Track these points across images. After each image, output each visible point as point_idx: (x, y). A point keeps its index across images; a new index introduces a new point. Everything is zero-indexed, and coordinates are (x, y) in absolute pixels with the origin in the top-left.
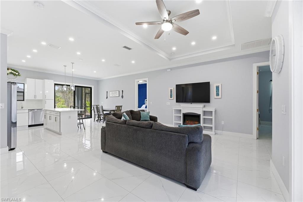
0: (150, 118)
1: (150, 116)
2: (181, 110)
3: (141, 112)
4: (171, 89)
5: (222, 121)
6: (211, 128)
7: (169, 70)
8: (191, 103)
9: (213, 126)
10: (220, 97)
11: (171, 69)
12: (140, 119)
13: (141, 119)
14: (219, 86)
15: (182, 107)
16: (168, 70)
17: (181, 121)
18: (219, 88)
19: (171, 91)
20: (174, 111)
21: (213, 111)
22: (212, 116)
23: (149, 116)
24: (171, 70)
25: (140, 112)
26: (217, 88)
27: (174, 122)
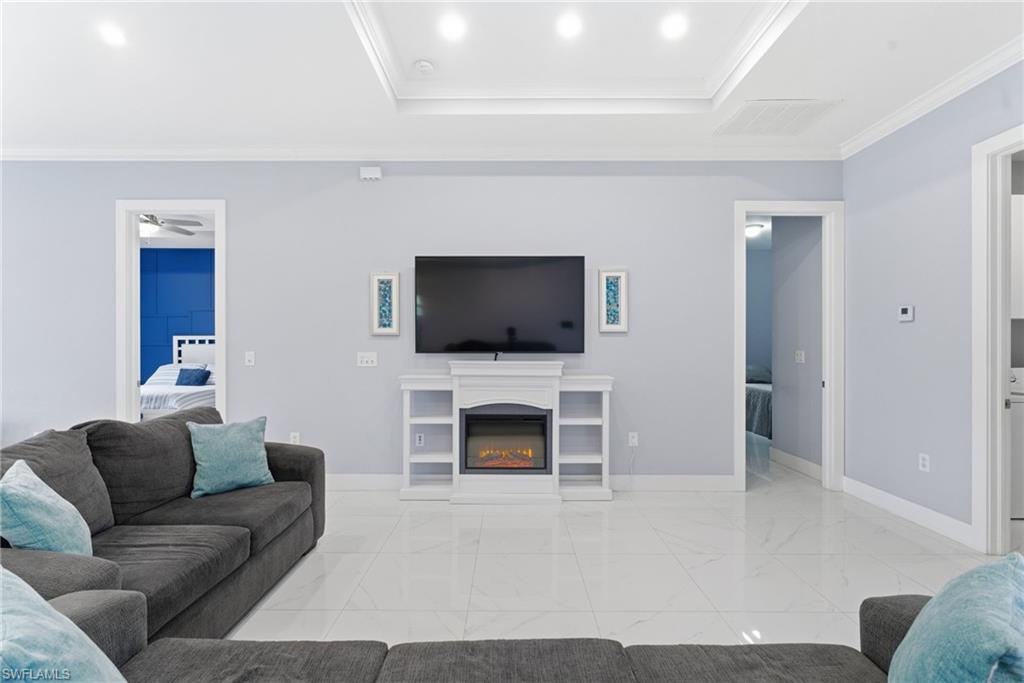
0: (273, 467)
1: (270, 448)
2: (450, 393)
3: (192, 426)
4: (382, 278)
5: (631, 434)
6: (596, 469)
7: (376, 173)
8: (493, 355)
9: (603, 459)
10: (621, 326)
11: (387, 168)
12: (191, 487)
13: (199, 482)
14: (618, 278)
15: (455, 376)
16: (366, 173)
17: (450, 450)
18: (616, 286)
19: (385, 289)
20: (407, 398)
21: (605, 388)
22: (599, 413)
23: (263, 453)
24: (384, 173)
25: (186, 428)
26: (612, 285)
27: (409, 459)
